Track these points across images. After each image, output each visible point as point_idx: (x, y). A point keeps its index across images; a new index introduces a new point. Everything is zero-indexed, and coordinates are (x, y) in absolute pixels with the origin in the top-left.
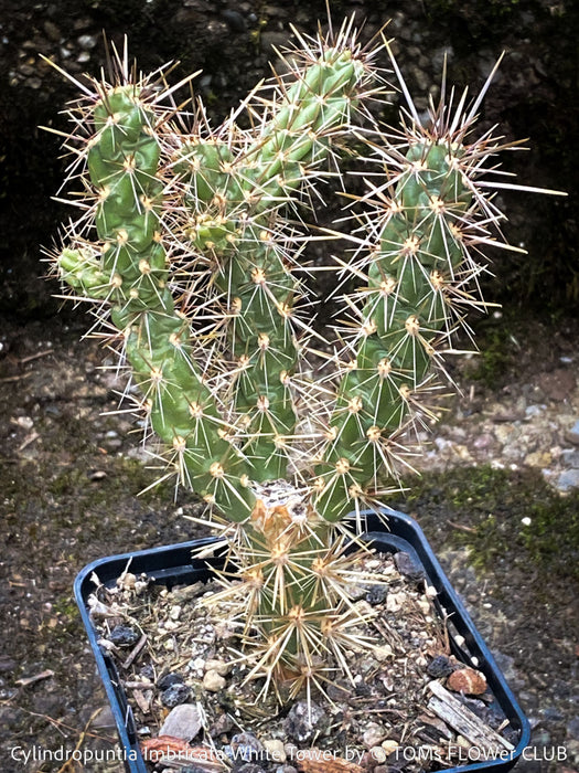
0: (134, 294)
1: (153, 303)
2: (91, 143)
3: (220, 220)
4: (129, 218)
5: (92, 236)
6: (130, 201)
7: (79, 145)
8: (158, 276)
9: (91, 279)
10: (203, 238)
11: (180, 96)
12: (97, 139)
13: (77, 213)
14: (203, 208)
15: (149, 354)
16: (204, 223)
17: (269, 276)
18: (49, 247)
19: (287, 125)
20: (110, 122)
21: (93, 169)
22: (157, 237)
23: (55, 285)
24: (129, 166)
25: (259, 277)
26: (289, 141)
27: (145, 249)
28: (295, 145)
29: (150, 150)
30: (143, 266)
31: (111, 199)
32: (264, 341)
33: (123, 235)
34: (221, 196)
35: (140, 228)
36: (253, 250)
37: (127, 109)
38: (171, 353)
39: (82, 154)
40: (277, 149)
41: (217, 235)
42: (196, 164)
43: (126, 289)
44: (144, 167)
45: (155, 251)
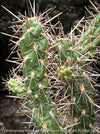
0: (36, 96)
1: (43, 99)
2: (21, 39)
3: (69, 68)
4: (35, 67)
5: (21, 74)
6: (36, 61)
7: (16, 40)
8: (45, 89)
9: (20, 90)
10: (63, 75)
11: (53, 22)
12: (23, 37)
13: (15, 66)
14: (63, 63)
15: (42, 119)
16: (63, 69)
17: (86, 88)
18: (5, 78)
19: (91, 33)
20: (28, 30)
21: (22, 49)
22: (46, 75)
23: (7, 92)
24: (35, 47)
25: (83, 89)
26: (93, 39)
27: (41, 80)
28: (95, 41)
29: (43, 41)
30: (40, 86)
31: (28, 60)
32: (84, 112)
33: (33, 74)
34: (69, 59)
35: (39, 71)
36: (81, 79)
37: (35, 26)
38: (50, 118)
39: (17, 43)
40: (88, 42)
41: (68, 74)
42: (60, 47)
43: (33, 94)
44: (41, 48)
45: (45, 80)
